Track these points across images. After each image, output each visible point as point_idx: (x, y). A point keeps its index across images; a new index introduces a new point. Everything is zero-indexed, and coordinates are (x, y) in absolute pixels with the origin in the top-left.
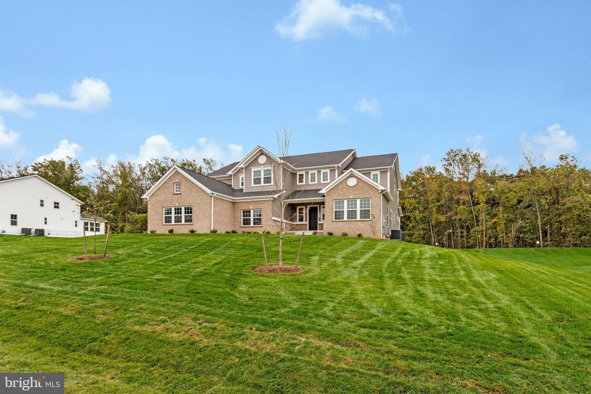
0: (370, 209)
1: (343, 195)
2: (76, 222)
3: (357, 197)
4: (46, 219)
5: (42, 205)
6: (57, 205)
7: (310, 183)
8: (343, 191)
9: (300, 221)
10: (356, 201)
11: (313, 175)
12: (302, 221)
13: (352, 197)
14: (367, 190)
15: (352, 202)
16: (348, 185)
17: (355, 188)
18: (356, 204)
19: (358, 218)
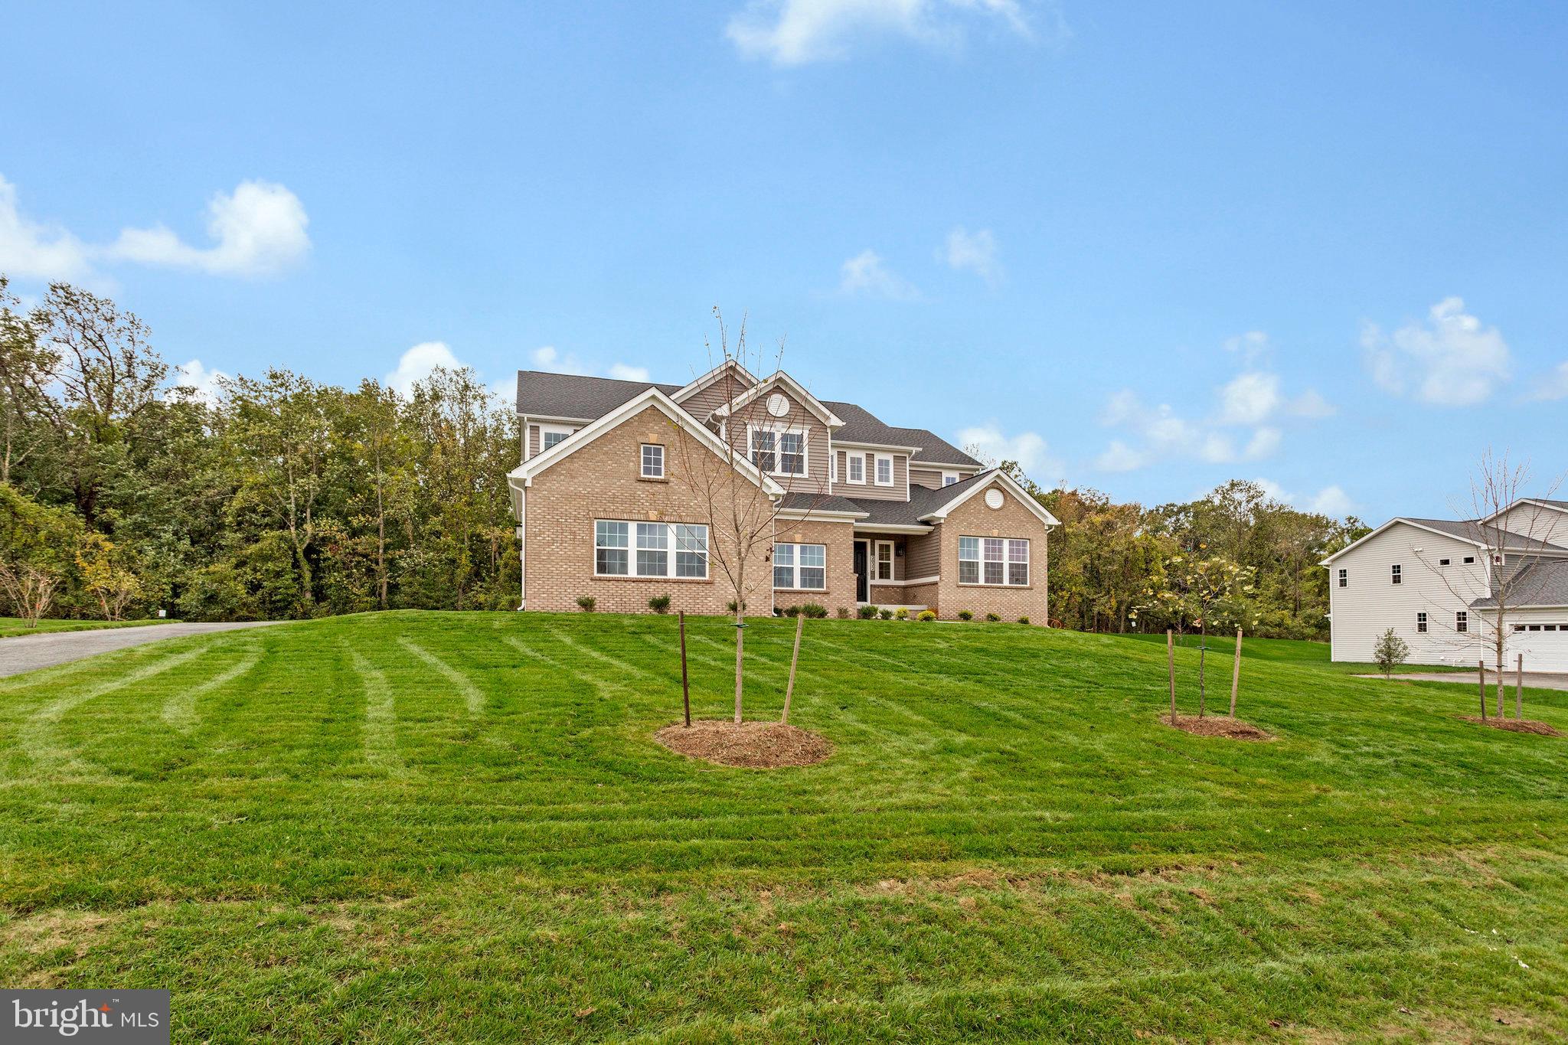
0: (1028, 563)
1: (978, 527)
3: (1005, 536)
7: (849, 481)
8: (978, 519)
9: (881, 577)
10: (1001, 543)
11: (856, 462)
12: (888, 577)
13: (995, 533)
14: (1022, 521)
15: (993, 544)
16: (987, 507)
17: (1001, 513)
18: (1000, 550)
19: (1006, 582)
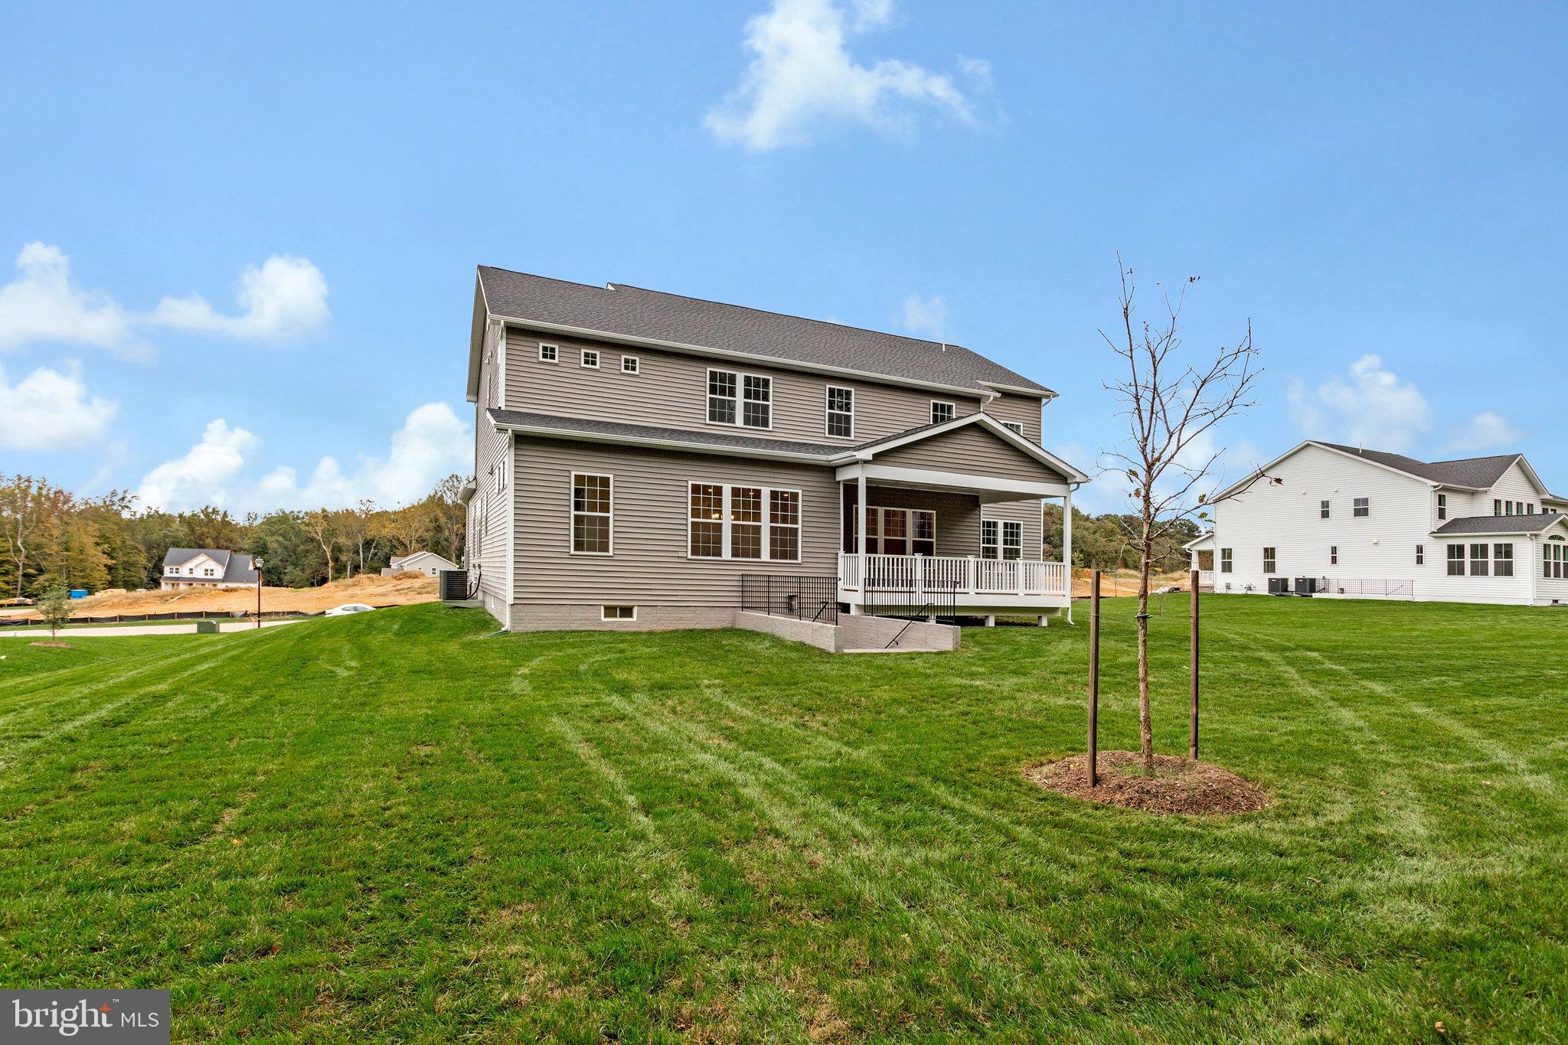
2: (1420, 549)
4: (1334, 550)
5: (1325, 514)
6: (1361, 509)
